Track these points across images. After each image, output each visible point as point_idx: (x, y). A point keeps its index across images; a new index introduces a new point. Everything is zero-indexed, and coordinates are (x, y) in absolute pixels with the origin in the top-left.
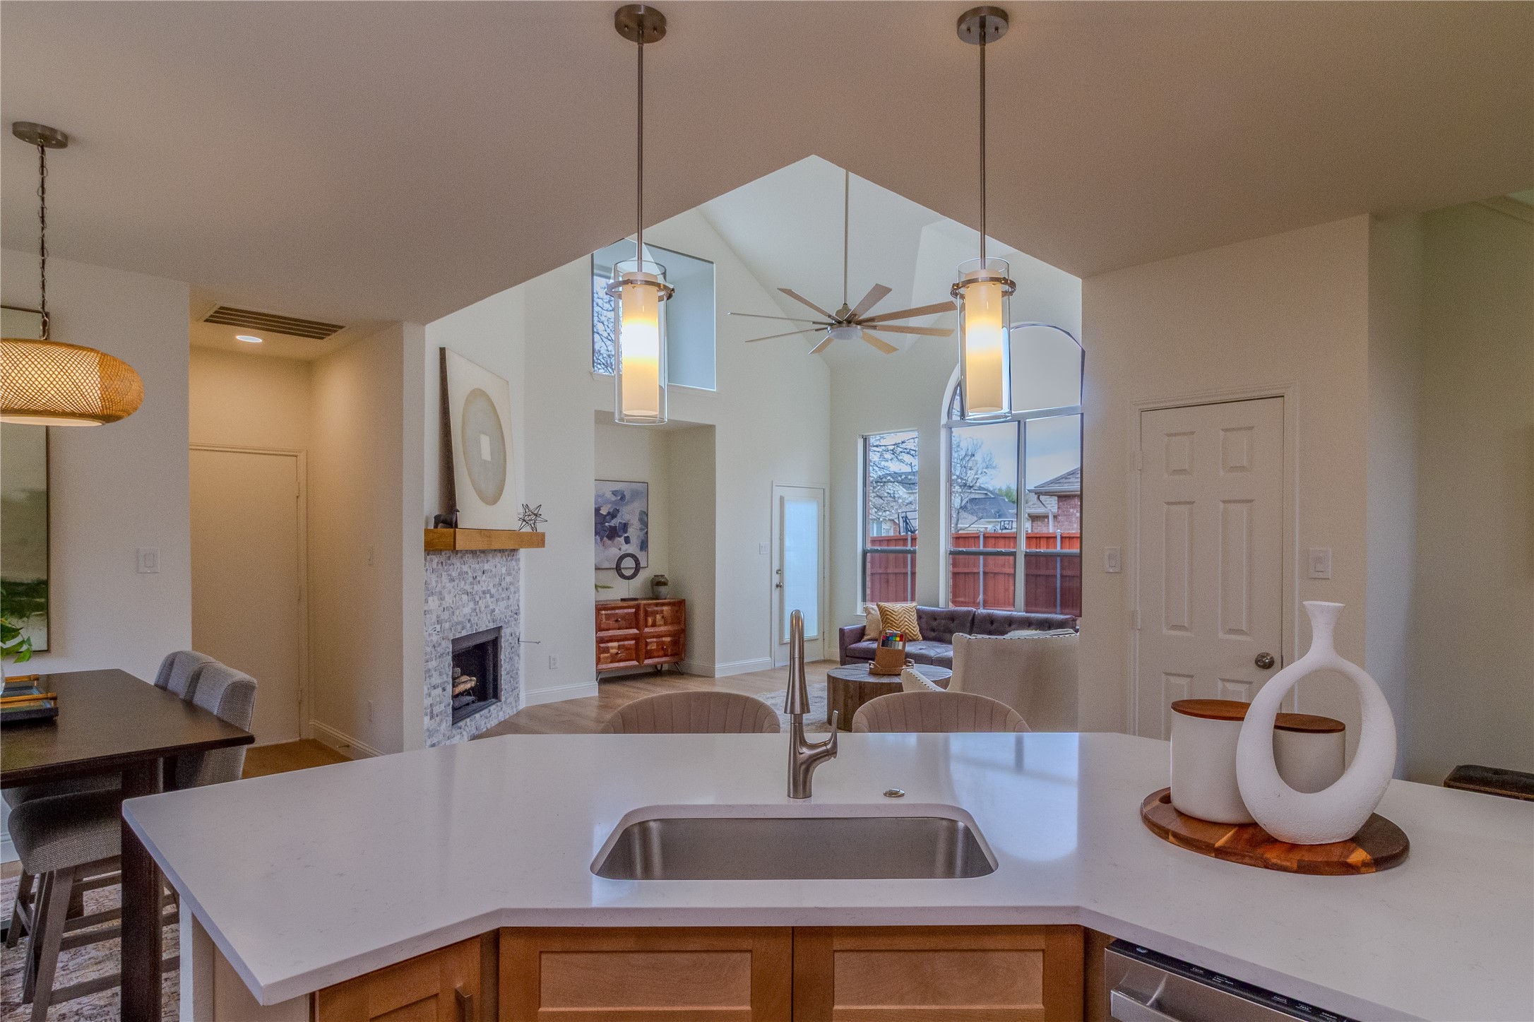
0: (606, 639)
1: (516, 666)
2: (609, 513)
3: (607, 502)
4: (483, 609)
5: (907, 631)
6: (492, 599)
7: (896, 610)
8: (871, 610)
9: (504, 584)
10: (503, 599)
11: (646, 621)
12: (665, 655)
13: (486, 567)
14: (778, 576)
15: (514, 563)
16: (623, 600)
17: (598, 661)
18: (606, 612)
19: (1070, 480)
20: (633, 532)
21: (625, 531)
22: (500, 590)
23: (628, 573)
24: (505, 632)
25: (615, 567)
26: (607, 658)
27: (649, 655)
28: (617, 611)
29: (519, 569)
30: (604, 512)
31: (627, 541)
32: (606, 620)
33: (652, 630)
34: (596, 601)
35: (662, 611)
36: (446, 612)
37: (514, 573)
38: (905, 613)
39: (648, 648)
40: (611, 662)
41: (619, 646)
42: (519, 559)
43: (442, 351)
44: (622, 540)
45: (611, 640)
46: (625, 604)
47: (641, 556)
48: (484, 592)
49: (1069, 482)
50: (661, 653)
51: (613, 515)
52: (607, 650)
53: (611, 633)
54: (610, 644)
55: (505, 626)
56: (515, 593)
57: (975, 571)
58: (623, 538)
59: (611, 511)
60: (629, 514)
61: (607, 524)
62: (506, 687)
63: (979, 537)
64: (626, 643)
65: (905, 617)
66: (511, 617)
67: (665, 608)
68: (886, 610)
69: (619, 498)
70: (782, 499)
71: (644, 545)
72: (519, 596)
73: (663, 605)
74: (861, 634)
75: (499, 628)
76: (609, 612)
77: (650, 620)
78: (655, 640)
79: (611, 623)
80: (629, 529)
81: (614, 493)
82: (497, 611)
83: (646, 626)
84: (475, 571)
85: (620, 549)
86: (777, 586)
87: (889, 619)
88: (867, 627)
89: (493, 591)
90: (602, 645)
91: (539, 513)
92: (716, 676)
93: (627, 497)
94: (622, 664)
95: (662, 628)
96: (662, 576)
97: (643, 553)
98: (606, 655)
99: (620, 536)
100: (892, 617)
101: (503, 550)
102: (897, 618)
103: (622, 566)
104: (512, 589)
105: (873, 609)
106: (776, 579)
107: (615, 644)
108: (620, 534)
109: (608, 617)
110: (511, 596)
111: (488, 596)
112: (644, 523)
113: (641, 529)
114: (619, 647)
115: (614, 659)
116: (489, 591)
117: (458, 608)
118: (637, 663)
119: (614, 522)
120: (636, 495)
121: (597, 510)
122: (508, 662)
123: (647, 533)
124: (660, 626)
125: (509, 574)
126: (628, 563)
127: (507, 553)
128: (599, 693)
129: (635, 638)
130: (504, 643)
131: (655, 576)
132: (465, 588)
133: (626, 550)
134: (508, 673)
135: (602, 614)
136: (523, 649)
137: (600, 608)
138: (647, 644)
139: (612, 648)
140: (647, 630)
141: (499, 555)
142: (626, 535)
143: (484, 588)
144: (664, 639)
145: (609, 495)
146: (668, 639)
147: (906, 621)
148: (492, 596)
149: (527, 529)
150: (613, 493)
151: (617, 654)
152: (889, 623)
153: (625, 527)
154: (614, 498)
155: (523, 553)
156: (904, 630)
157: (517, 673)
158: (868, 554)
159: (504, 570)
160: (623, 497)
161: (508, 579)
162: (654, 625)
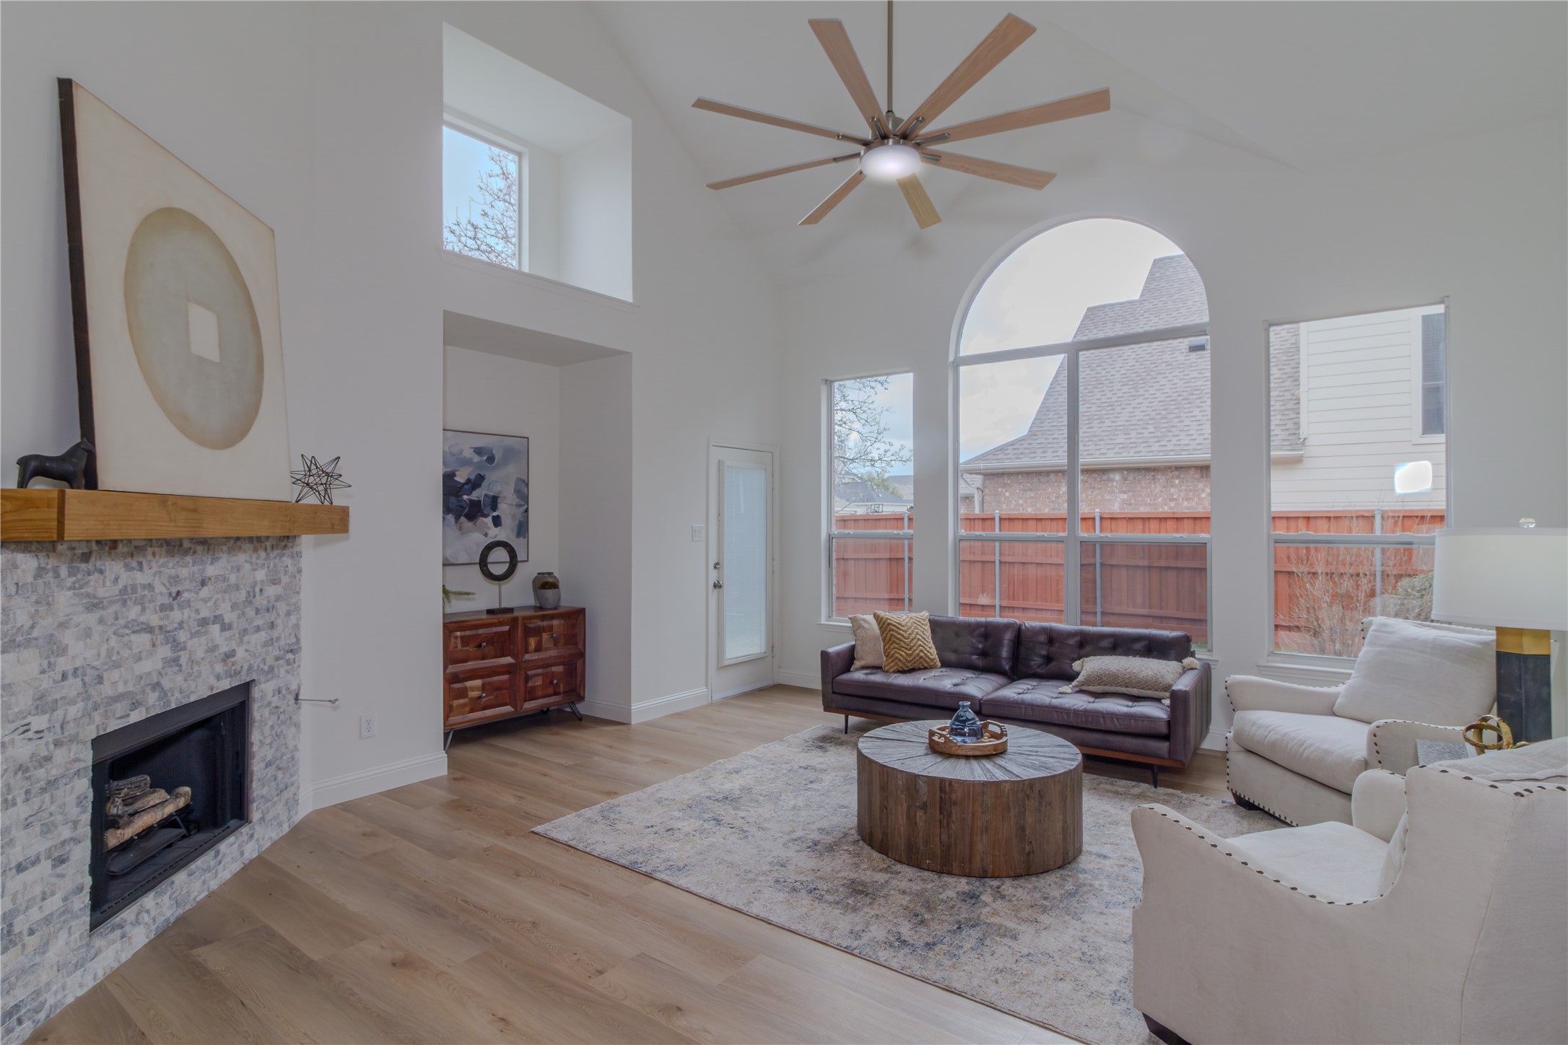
0: (461, 676)
1: (291, 745)
2: (468, 481)
3: (465, 462)
4: (200, 654)
5: (922, 654)
6: (227, 634)
7: (903, 623)
8: (862, 623)
9: (260, 601)
10: (258, 629)
11: (526, 645)
12: (556, 694)
13: (211, 571)
14: (716, 571)
15: (287, 561)
16: (490, 612)
17: (448, 711)
18: (463, 633)
19: (999, 457)
20: (505, 510)
21: (494, 508)
22: (250, 612)
23: (498, 570)
24: (264, 693)
25: (478, 561)
26: (465, 705)
27: (531, 695)
28: (481, 631)
29: (300, 571)
30: (461, 478)
31: (497, 522)
32: (463, 646)
33: (535, 656)
34: (445, 615)
35: (550, 628)
36: (71, 680)
37: (285, 579)
38: (915, 628)
39: (530, 685)
40: (471, 711)
41: (483, 685)
42: (299, 554)
43: (65, 88)
44: (489, 520)
45: (473, 675)
46: (494, 619)
47: (517, 544)
48: (204, 622)
49: (998, 459)
50: (551, 690)
51: (476, 483)
52: (462, 693)
53: (471, 665)
54: (469, 684)
55: (263, 680)
56: (288, 614)
57: (899, 557)
58: (490, 519)
59: (472, 477)
60: (500, 482)
61: (465, 497)
62: (265, 791)
63: (903, 519)
64: (496, 678)
65: (917, 633)
66: (277, 659)
67: (555, 622)
68: (889, 624)
69: (485, 458)
70: (720, 463)
71: (522, 529)
72: (299, 620)
73: (552, 617)
74: (849, 658)
75: (246, 687)
76: (468, 633)
77: (532, 642)
78: (540, 671)
79: (471, 649)
80: (499, 506)
81: (479, 451)
82: (241, 653)
83: (527, 652)
84: (175, 579)
85: (486, 535)
86: (715, 586)
87: (895, 637)
88: (858, 648)
89: (229, 617)
90: (456, 686)
91: (337, 471)
92: (633, 723)
93: (498, 456)
94: (489, 713)
95: (553, 653)
96: (550, 574)
97: (522, 540)
98: (462, 701)
99: (486, 516)
100: (897, 632)
101: (259, 539)
102: (906, 635)
103: (489, 560)
104: (282, 608)
105: (864, 620)
106: (713, 577)
107: (478, 682)
108: (486, 512)
109: (465, 641)
110: (279, 622)
111: (215, 628)
112: (523, 496)
113: (519, 506)
114: (483, 688)
115: (476, 705)
116: (217, 619)
117: (117, 665)
118: (513, 710)
119: (476, 495)
120: (510, 454)
121: (448, 478)
122: (271, 744)
123: (527, 511)
124: (547, 649)
125: (275, 582)
126: (500, 555)
127: (268, 544)
128: (449, 767)
129: (508, 669)
130: (258, 712)
131: (539, 574)
132: (143, 619)
133: (496, 536)
134: (269, 765)
135: (456, 638)
136: (306, 713)
137: (451, 627)
138: (527, 678)
139: (473, 689)
140: (527, 657)
141: (248, 546)
142: (495, 514)
143: (205, 613)
144: (554, 669)
145: (468, 453)
146: (559, 669)
147: (919, 639)
148: (226, 627)
149: (312, 500)
150: (475, 451)
151: (480, 698)
152: (894, 642)
153: (494, 502)
154: (476, 459)
155: (306, 541)
156: (917, 652)
157: (293, 758)
158: (834, 540)
159: (261, 575)
160: (491, 459)
161: (272, 591)
162: (538, 649)
